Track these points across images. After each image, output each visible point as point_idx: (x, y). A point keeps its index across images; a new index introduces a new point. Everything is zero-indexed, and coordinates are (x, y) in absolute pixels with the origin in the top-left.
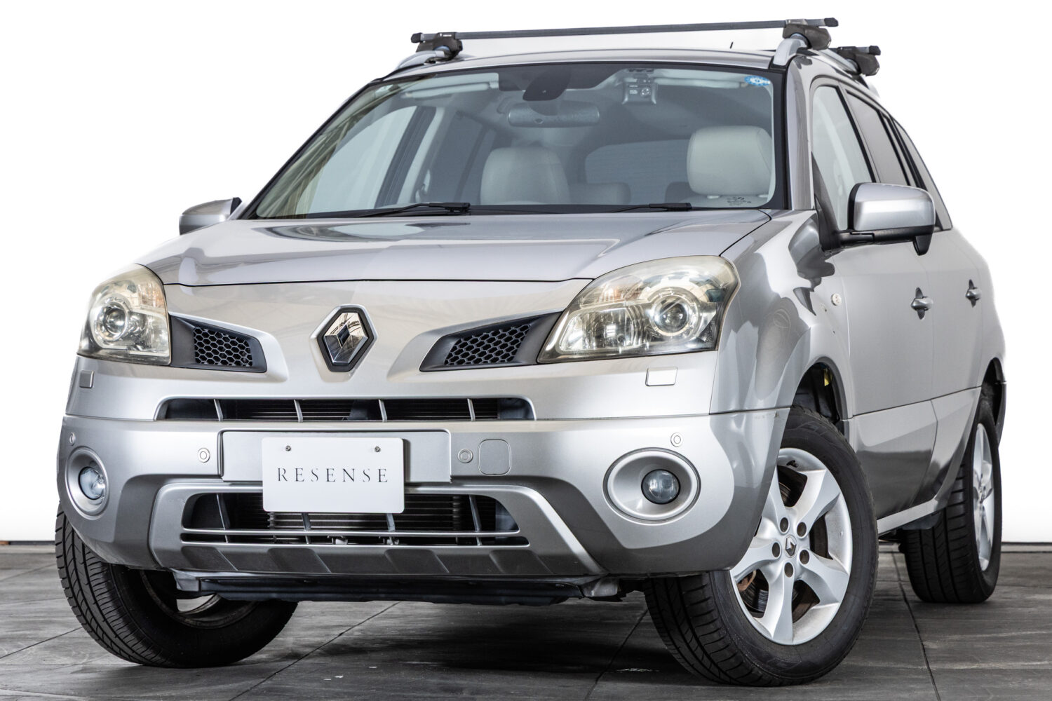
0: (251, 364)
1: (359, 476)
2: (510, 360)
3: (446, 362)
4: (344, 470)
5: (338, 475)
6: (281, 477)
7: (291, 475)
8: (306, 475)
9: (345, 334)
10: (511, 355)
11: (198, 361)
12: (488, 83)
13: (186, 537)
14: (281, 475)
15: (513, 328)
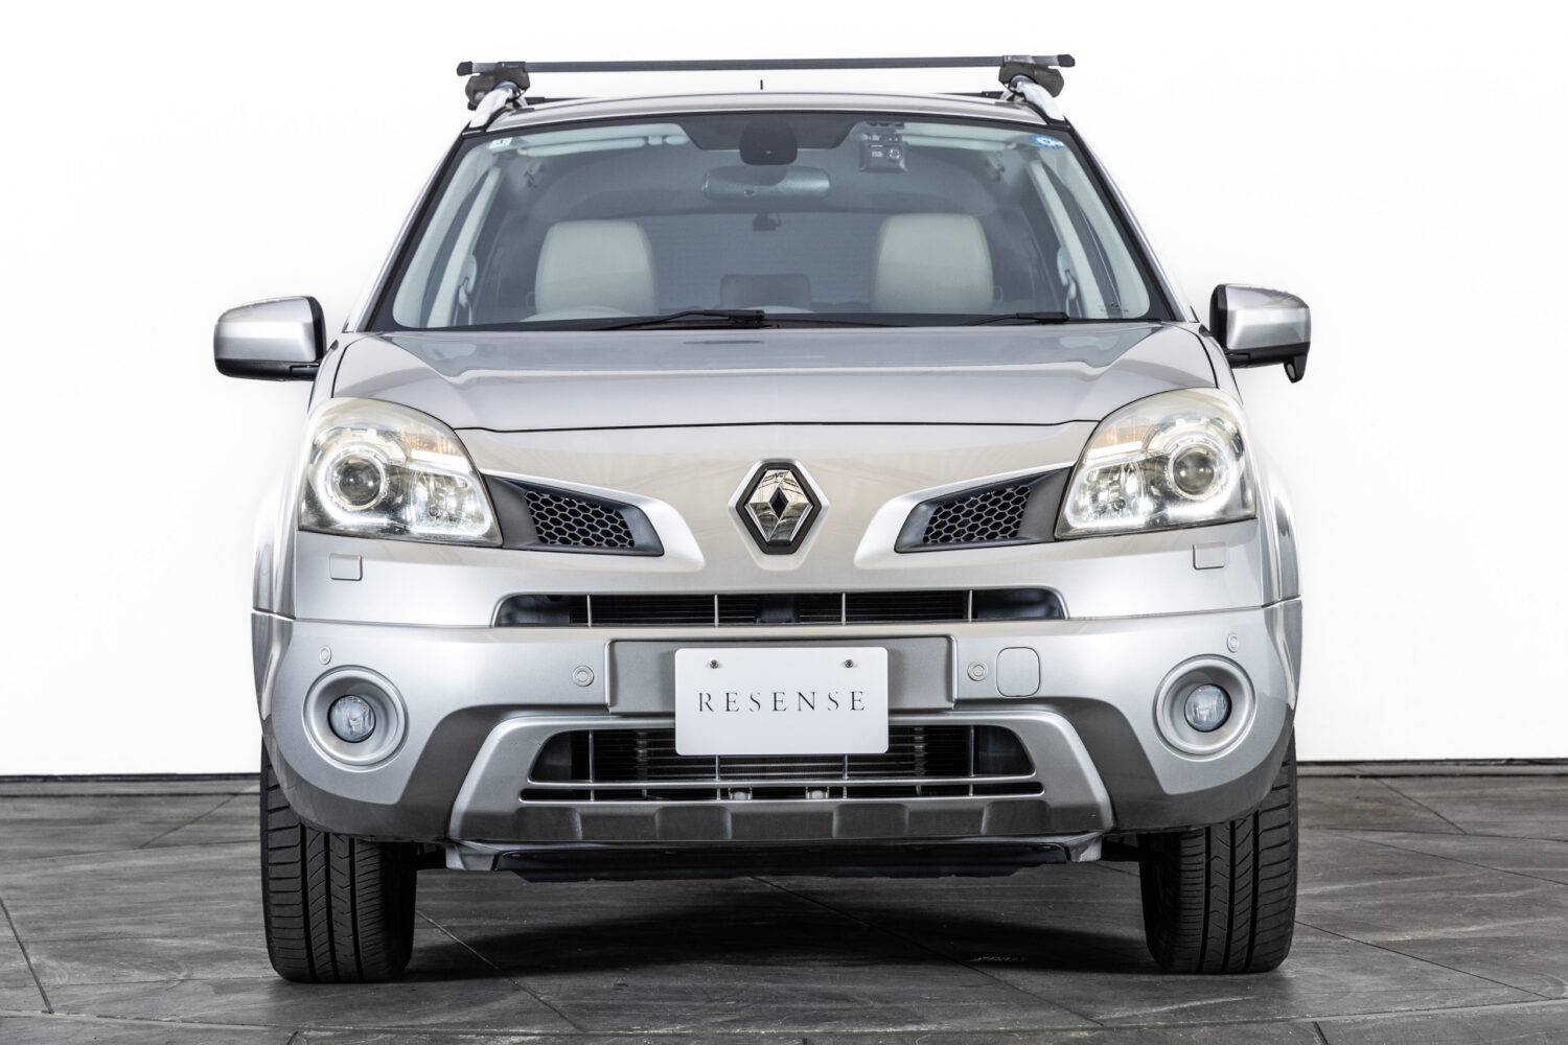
0: (632, 543)
1: (822, 702)
2: (1014, 535)
3: (926, 539)
4: (800, 694)
5: (790, 701)
6: (704, 706)
7: (718, 703)
8: (742, 702)
9: (779, 501)
10: (1013, 529)
11: (544, 541)
12: (646, 138)
13: (527, 794)
14: (704, 703)
15: (1009, 490)
